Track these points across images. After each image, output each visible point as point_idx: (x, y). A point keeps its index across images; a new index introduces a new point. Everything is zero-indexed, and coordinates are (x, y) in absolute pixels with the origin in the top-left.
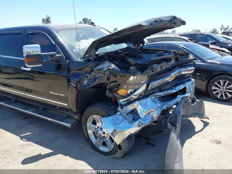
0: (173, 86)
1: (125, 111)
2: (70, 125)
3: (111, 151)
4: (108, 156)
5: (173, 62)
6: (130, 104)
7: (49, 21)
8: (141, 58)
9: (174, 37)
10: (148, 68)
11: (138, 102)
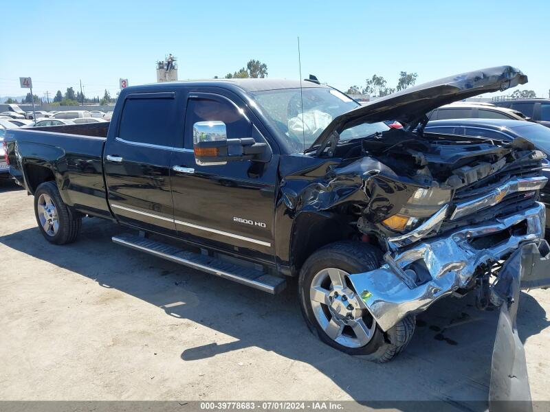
0: (496, 217)
1: (398, 263)
2: (272, 289)
3: (365, 346)
4: (358, 356)
5: (502, 163)
6: (408, 249)
7: (173, 67)
8: (436, 153)
9: (480, 109)
10: (453, 174)
11: (427, 245)
